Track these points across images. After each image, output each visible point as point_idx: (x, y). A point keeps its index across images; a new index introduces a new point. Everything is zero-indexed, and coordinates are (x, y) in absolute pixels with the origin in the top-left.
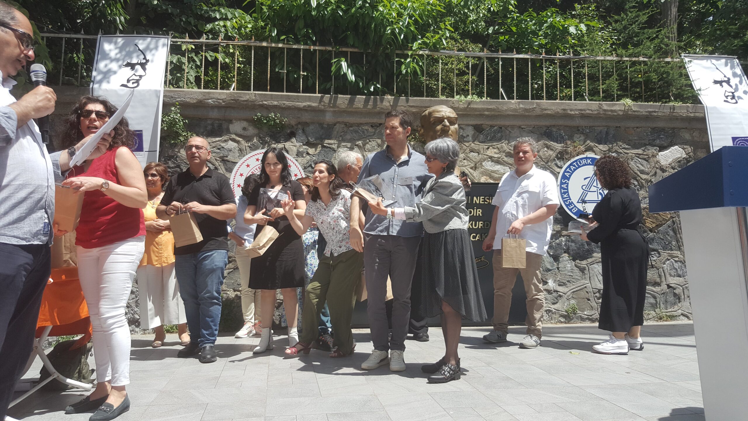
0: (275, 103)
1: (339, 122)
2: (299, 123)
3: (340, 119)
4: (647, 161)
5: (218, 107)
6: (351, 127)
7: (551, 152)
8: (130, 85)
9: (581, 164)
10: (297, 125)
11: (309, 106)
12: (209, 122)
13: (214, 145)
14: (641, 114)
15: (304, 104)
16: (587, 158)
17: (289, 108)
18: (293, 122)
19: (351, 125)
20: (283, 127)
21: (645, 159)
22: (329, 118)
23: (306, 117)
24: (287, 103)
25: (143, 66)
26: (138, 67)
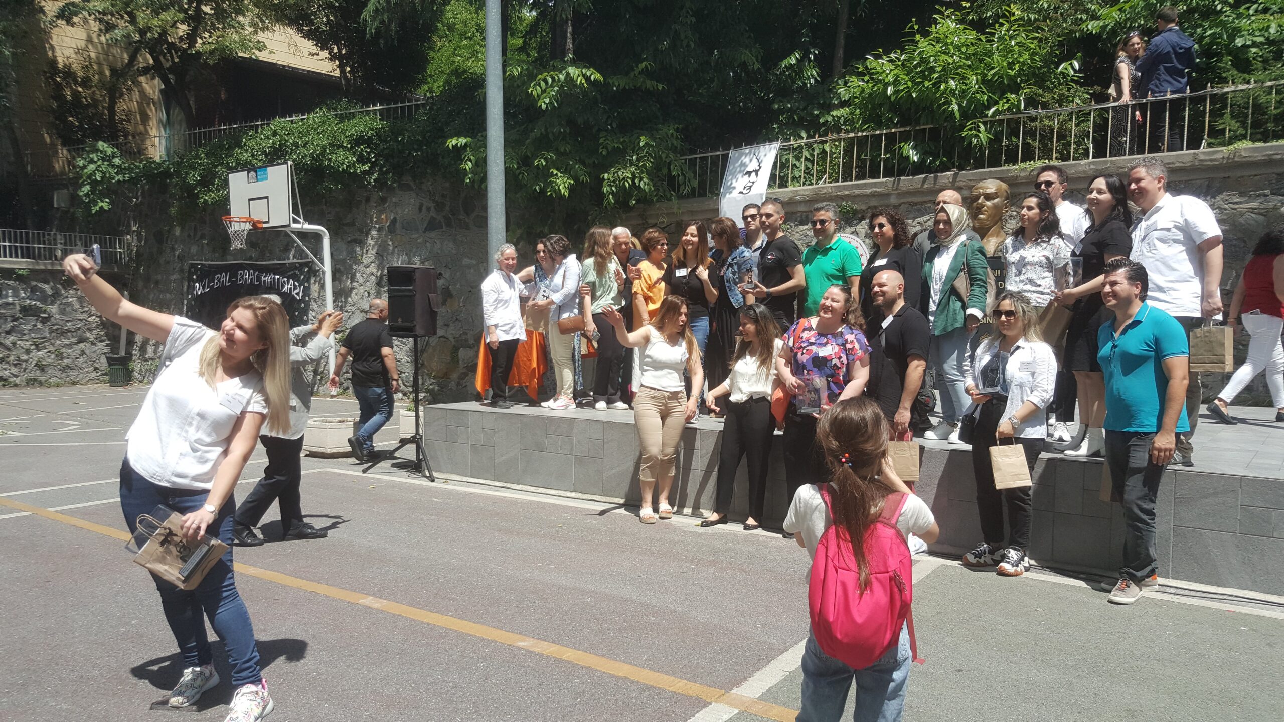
0: (847, 192)
1: (902, 203)
2: (869, 207)
3: (902, 200)
5: (805, 202)
6: (915, 205)
8: (745, 191)
10: (867, 209)
11: (875, 192)
12: (799, 214)
13: (801, 233)
14: (1256, 159)
15: (871, 190)
17: (858, 196)
18: (864, 207)
19: (915, 204)
20: (855, 212)
22: (893, 200)
23: (874, 202)
24: (856, 191)
25: (757, 172)
26: (754, 174)
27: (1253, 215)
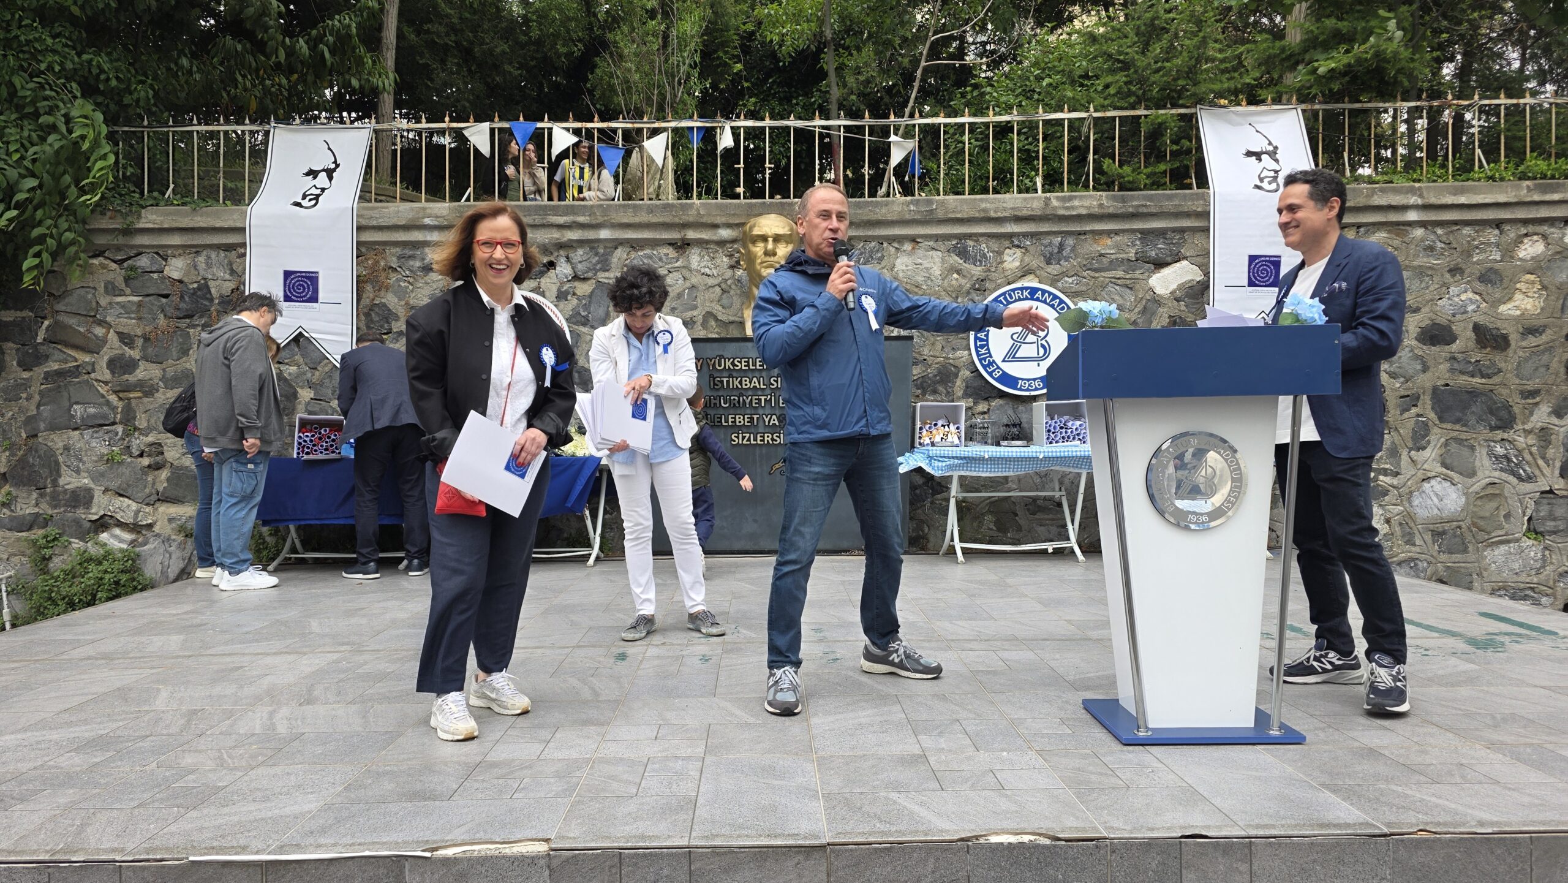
1: (621, 244)
4: (1131, 289)
5: (439, 229)
7: (963, 281)
8: (306, 204)
9: (1011, 297)
14: (1120, 211)
16: (1022, 289)
17: (542, 225)
18: (551, 247)
21: (1127, 286)
23: (569, 238)
24: (539, 218)
25: (330, 173)
26: (323, 176)
27: (1117, 288)
